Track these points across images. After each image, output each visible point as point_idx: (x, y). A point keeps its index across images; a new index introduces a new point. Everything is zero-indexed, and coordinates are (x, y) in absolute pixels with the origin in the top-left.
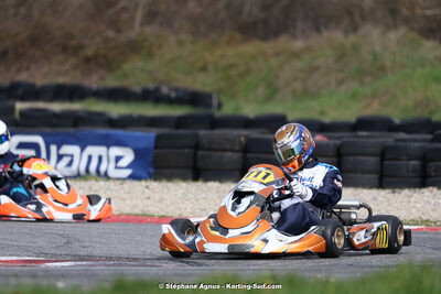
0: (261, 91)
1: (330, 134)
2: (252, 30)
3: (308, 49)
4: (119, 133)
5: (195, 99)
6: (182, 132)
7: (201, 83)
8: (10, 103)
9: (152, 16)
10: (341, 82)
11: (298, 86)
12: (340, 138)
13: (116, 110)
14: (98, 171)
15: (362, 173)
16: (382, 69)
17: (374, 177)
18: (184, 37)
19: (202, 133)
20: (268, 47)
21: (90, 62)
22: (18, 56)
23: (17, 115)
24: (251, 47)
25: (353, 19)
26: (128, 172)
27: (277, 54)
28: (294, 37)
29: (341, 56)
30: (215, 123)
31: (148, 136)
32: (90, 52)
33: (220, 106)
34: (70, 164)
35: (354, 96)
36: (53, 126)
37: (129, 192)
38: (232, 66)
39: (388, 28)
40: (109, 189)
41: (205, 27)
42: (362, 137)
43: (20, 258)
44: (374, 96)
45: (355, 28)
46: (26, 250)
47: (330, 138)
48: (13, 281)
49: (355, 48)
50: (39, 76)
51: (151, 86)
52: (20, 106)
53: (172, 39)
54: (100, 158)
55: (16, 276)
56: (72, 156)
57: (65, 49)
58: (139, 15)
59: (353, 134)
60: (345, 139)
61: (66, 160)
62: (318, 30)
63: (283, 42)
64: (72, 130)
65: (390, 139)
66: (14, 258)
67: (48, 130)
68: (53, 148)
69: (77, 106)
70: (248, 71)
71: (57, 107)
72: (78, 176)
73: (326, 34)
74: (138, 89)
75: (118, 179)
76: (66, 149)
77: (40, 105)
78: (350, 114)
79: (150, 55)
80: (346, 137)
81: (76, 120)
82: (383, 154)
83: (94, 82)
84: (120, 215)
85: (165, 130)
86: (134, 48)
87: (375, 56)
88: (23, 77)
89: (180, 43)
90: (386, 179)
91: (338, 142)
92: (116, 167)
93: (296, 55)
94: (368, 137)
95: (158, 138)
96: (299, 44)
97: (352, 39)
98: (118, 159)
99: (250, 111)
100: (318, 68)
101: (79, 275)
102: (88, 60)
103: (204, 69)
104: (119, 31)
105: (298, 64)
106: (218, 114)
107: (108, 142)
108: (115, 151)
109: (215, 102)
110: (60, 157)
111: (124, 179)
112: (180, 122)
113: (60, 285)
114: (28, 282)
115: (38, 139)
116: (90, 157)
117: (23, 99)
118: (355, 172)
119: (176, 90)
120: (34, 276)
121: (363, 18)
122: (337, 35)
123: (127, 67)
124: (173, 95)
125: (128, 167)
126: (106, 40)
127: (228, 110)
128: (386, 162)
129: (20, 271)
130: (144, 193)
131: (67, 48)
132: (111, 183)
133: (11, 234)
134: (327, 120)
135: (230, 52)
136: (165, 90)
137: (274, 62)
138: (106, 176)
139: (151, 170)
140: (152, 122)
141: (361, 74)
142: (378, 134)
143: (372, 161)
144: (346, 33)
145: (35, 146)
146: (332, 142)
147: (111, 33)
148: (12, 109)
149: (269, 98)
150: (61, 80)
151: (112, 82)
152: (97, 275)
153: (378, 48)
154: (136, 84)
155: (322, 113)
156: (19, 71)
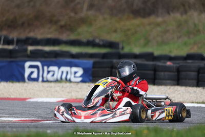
0: (142, 41)
1: (174, 62)
2: (138, 13)
3: (164, 22)
4: (76, 61)
5: (111, 45)
6: (105, 60)
7: (114, 38)
8: (25, 47)
9: (91, 6)
10: (179, 37)
11: (159, 39)
12: (178, 63)
13: (75, 50)
14: (66, 78)
15: (189, 79)
16: (199, 31)
17: (194, 82)
18: (106, 16)
19: (115, 61)
20: (145, 21)
21: (63, 28)
22: (30, 25)
23: (29, 52)
24: (138, 21)
25: (185, 8)
26: (80, 79)
27: (150, 24)
28: (157, 16)
29: (179, 25)
30: (121, 56)
31: (89, 62)
32: (63, 23)
33: (123, 48)
34: (53, 75)
35: (185, 44)
36: (45, 57)
37: (81, 88)
38: (129, 30)
39: (201, 12)
40: (71, 87)
41: (116, 11)
42: (189, 63)
43: (30, 119)
44: (195, 44)
45: (186, 12)
46: (33, 115)
47: (174, 63)
48: (27, 130)
49: (186, 22)
50: (39, 34)
51: (91, 39)
52: (30, 48)
53: (101, 17)
54: (67, 73)
55: (28, 127)
56: (54, 71)
57: (51, 22)
58: (86, 6)
59: (185, 61)
60: (181, 64)
61: (51, 74)
62: (169, 13)
63: (152, 19)
64: (54, 59)
65: (202, 64)
66: (27, 119)
67: (43, 59)
68: (46, 68)
69: (56, 48)
70: (136, 32)
71: (47, 49)
72: (57, 81)
73: (172, 15)
74: (84, 40)
75: (76, 82)
76: (51, 68)
77: (39, 48)
78: (183, 52)
79: (90, 24)
80: (181, 63)
81: (56, 55)
82: (199, 71)
83: (64, 37)
84: (76, 99)
85: (97, 60)
86: (83, 21)
87: (195, 25)
88: (32, 35)
89: (105, 19)
90: (200, 83)
91: (178, 65)
92: (75, 77)
93: (158, 25)
94: (192, 63)
95: (94, 63)
96: (160, 19)
97: (185, 17)
98: (75, 73)
99: (137, 50)
100: (168, 31)
101: (57, 127)
102: (62, 27)
103: (115, 31)
104: (76, 13)
105: (159, 29)
106: (122, 52)
107: (71, 65)
108: (74, 69)
109: (121, 46)
110: (49, 72)
111: (78, 82)
112: (104, 56)
113: (49, 131)
114: (34, 130)
115: (39, 64)
116: (62, 72)
117: (32, 44)
118: (186, 79)
119: (103, 41)
120: (37, 127)
121: (190, 7)
122: (178, 16)
123: (80, 30)
124: (101, 43)
125: (80, 77)
126: (70, 17)
127: (127, 50)
128: (200, 75)
129: (30, 125)
130: (87, 89)
131: (52, 21)
132: (72, 84)
133: (26, 107)
134: (173, 55)
135: (128, 23)
136: (97, 41)
137: (148, 28)
138: (70, 81)
139: (91, 78)
140: (91, 56)
141: (189, 34)
142: (196, 61)
143: (193, 74)
144: (182, 15)
145: (37, 67)
146: (175, 65)
147: (72, 14)
148: (26, 50)
149: (146, 45)
150: (49, 36)
151: (73, 37)
152: (66, 127)
153: (196, 22)
154: (84, 38)
155: (170, 52)
156: (30, 32)
